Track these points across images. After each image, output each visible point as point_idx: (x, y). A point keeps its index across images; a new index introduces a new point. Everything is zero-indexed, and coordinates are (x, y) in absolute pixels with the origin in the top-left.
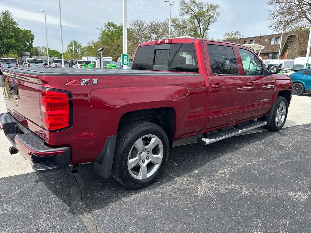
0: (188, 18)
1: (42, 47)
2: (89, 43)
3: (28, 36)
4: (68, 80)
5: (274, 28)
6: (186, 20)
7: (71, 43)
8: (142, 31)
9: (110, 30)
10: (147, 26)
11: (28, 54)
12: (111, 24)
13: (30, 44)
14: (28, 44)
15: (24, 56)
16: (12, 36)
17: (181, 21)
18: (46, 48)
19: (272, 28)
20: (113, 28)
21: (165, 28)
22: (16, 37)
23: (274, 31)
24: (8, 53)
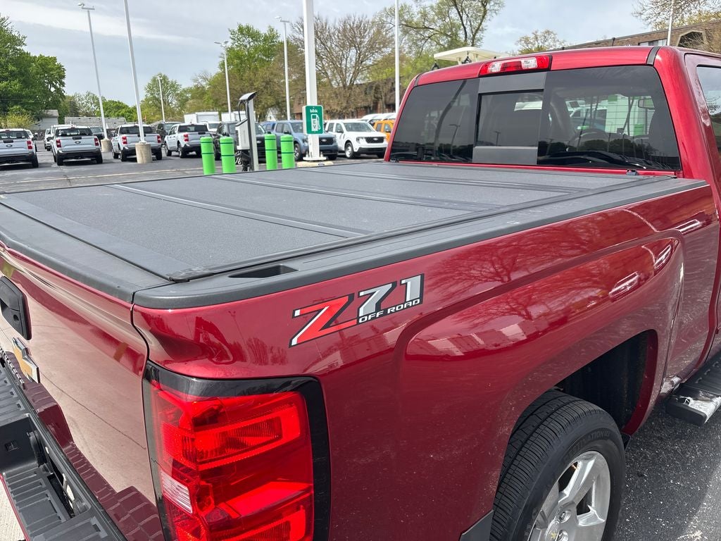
0: (434, 5)
1: (85, 94)
2: (196, 80)
3: (51, 71)
4: (297, 313)
5: (648, 18)
6: (428, 9)
7: (154, 80)
8: (322, 43)
9: (246, 46)
10: (332, 31)
11: (55, 113)
12: (245, 31)
13: (58, 90)
14: (53, 89)
15: (45, 120)
16: (12, 73)
17: (416, 13)
18: (94, 98)
19: (644, 17)
20: (251, 40)
21: (379, 32)
22: (22, 75)
23: (648, 25)
24: (8, 114)
